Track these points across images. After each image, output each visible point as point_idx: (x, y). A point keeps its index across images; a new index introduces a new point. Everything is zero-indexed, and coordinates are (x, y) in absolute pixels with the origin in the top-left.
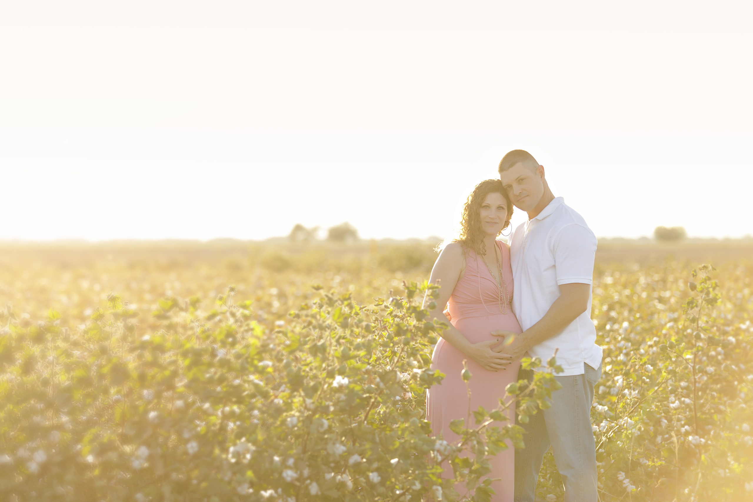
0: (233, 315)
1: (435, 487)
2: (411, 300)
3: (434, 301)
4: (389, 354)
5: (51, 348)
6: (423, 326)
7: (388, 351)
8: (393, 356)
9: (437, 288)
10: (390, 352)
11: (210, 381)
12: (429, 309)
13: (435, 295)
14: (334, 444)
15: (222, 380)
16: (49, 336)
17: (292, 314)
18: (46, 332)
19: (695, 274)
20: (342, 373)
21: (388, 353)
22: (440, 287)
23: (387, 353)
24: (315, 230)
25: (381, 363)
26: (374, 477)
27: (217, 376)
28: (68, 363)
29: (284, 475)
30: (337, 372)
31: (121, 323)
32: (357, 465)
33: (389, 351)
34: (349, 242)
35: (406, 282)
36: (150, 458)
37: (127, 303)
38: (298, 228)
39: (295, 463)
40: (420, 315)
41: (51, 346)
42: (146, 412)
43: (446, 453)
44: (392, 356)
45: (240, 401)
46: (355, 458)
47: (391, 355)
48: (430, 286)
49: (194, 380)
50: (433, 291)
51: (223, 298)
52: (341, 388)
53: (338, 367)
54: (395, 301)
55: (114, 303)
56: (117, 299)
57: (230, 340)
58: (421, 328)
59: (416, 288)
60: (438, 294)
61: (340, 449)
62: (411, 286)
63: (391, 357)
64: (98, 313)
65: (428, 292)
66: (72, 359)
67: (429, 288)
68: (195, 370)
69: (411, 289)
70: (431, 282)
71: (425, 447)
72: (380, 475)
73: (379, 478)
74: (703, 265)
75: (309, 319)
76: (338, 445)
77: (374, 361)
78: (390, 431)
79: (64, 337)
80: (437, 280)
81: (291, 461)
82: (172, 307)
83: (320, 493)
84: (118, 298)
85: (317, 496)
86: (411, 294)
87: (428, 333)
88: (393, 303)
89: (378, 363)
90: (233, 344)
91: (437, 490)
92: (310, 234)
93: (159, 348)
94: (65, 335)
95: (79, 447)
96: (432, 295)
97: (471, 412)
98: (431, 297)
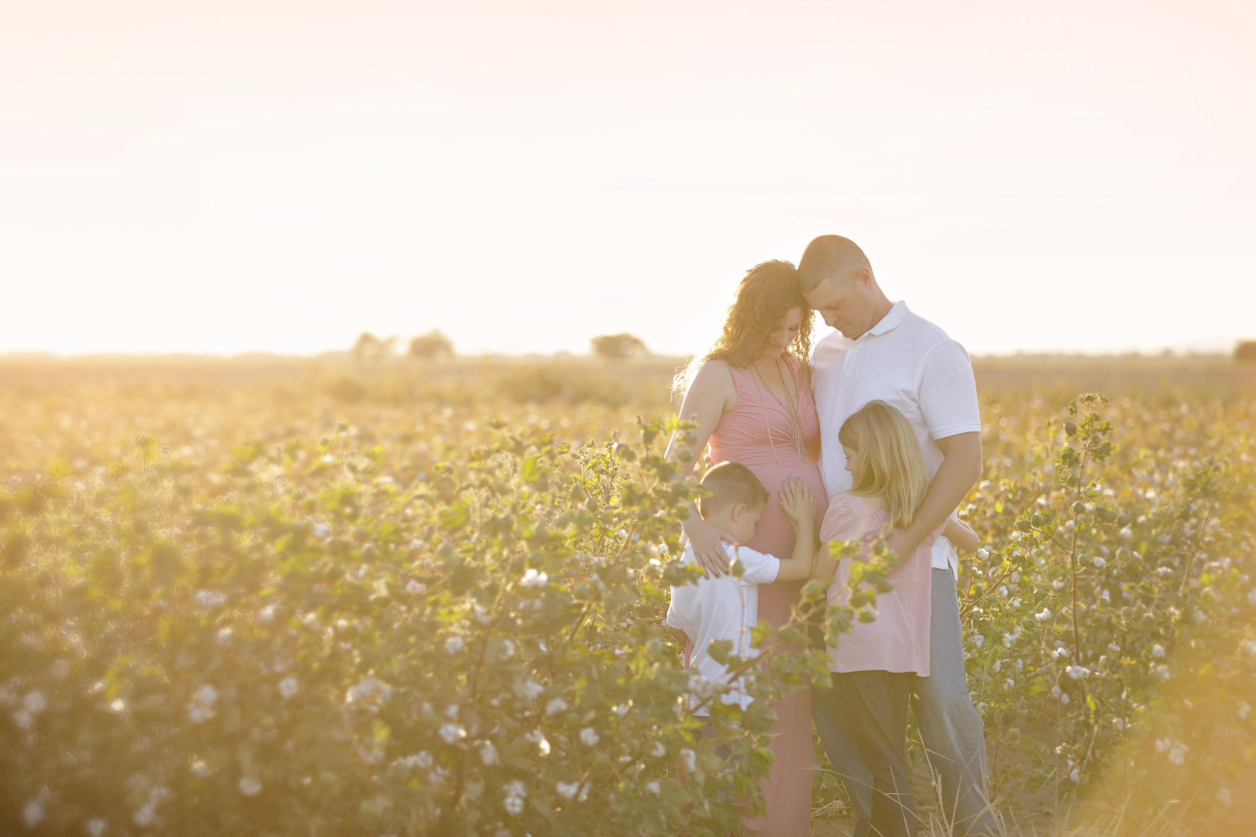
0: (353, 469)
1: (684, 752)
2: (650, 446)
3: (688, 448)
4: (597, 533)
5: (54, 523)
6: (669, 490)
7: (594, 527)
8: (603, 536)
9: (693, 427)
10: (597, 529)
11: (317, 578)
12: (679, 462)
13: (689, 440)
14: (524, 681)
15: (335, 575)
16: (50, 504)
17: (440, 468)
18: (45, 498)
19: (1074, 409)
20: (534, 565)
21: (595, 530)
22: (698, 425)
23: (593, 530)
24: (391, 341)
25: (583, 547)
26: (589, 736)
27: (327, 570)
28: (79, 547)
29: (443, 731)
30: (527, 564)
31: (169, 481)
32: (560, 715)
33: (596, 527)
34: (441, 359)
35: (642, 418)
36: (219, 704)
37: (168, 448)
38: (366, 339)
39: (461, 713)
40: (665, 472)
41: (53, 520)
42: (212, 630)
43: (706, 696)
44: (601, 535)
45: (364, 609)
46: (557, 705)
47: (600, 533)
48: (681, 423)
49: (292, 577)
50: (688, 434)
51: (327, 442)
52: (535, 588)
53: (530, 556)
54: (623, 448)
55: (147, 449)
56: (150, 442)
57: (348, 510)
58: (666, 492)
59: (659, 428)
60: (695, 439)
61: (534, 689)
62: (649, 424)
63: (599, 537)
64: (120, 464)
65: (676, 434)
66: (86, 540)
67: (680, 428)
68: (292, 561)
69: (650, 429)
70: (682, 418)
71: (674, 687)
72: (597, 732)
73: (597, 738)
74: (1087, 395)
75: (483, 476)
76: (530, 684)
77: (572, 543)
78: (611, 659)
79: (75, 505)
80: (692, 415)
81: (453, 710)
82: (254, 457)
83: (498, 762)
84: (153, 441)
85: (494, 766)
86: (649, 437)
87: (677, 501)
88: (620, 452)
89: (578, 546)
90: (353, 517)
91: (688, 755)
92: (383, 347)
93: (230, 523)
94: (76, 502)
95: (98, 686)
96: (684, 439)
97: (745, 629)
98: (682, 443)
